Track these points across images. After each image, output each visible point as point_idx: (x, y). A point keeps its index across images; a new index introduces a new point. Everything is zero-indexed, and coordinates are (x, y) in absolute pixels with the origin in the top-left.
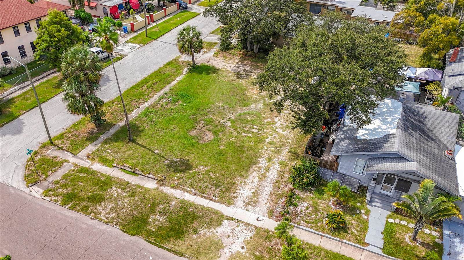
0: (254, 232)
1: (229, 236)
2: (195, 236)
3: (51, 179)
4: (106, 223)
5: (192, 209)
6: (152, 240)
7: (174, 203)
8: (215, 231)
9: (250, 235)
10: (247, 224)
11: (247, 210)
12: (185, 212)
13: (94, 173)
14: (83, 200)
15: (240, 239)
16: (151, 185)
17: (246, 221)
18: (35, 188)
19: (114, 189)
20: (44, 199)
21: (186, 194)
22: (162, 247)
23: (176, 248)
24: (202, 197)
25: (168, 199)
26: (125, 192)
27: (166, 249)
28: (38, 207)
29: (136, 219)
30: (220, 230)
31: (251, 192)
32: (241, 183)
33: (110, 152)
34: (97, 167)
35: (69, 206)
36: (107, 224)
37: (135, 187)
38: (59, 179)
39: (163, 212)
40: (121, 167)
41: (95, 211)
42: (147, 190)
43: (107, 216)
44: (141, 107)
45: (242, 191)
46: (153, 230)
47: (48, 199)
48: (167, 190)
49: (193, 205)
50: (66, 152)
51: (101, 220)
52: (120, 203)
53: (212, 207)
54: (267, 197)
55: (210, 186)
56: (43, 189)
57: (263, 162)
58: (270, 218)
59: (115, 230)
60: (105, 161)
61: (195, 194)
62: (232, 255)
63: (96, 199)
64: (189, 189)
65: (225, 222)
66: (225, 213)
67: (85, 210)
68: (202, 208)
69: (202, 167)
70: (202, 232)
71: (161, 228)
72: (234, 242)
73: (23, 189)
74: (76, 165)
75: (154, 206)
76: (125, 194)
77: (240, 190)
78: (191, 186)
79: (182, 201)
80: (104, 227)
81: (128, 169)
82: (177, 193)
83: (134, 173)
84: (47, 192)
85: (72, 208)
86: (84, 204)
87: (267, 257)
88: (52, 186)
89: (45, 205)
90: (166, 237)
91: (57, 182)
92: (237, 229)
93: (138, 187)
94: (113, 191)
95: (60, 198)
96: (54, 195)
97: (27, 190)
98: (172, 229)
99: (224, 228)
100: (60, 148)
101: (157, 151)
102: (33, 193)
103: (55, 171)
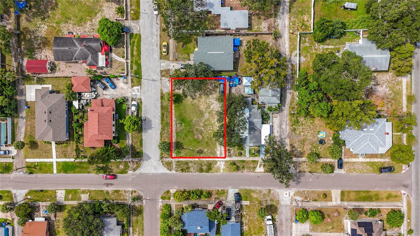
1: (220, 165)
2: (214, 168)
7: (205, 162)
9: (224, 163)
12: (209, 163)
13: (181, 161)
14: (185, 169)
23: (212, 172)
25: (203, 162)
26: (193, 163)
27: (210, 173)
29: (200, 169)
30: (218, 164)
31: (220, 152)
38: (175, 166)
39: (205, 165)
41: (190, 171)
42: (197, 161)
43: (194, 171)
46: (205, 170)
48: (201, 159)
49: (209, 161)
50: (169, 158)
52: (194, 167)
53: (213, 160)
56: (174, 170)
59: (198, 173)
63: (188, 168)
65: (218, 162)
66: (217, 160)
67: (188, 171)
69: (205, 149)
70: (215, 166)
71: (207, 169)
72: (222, 166)
74: (175, 161)
75: (201, 164)
77: (217, 152)
79: (207, 161)
80: (195, 173)
84: (176, 171)
85: (185, 172)
86: (187, 170)
87: (229, 166)
88: (176, 169)
89: (179, 174)
90: (209, 170)
91: (176, 168)
92: (221, 163)
93: (194, 161)
94: (190, 164)
95: (181, 171)
96: (179, 171)
97: (171, 172)
98: (209, 168)
99: (218, 163)
100: (166, 158)
101: (191, 149)
102: (173, 172)
103: (172, 165)
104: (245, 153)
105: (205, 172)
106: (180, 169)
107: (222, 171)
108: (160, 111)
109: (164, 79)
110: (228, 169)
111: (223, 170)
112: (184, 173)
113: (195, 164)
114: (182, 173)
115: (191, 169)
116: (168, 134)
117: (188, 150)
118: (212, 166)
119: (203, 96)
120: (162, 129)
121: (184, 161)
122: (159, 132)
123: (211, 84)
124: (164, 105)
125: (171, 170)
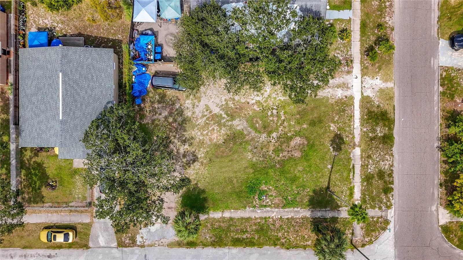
0: (365, 77)
1: (373, 89)
2: (382, 105)
3: (380, 214)
4: (393, 156)
5: (365, 117)
6: (392, 126)
7: (365, 129)
8: (373, 97)
9: (367, 78)
10: (362, 83)
11: (353, 86)
12: (368, 119)
14: (385, 182)
15: (372, 82)
16: (357, 151)
17: (361, 83)
18: (389, 218)
19: (369, 170)
21: (355, 126)
22: (394, 118)
23: (392, 111)
24: (354, 116)
25: (364, 135)
26: (369, 162)
27: (394, 115)
28: (400, 201)
29: (385, 142)
30: (371, 95)
31: (338, 90)
32: (333, 99)
33: (343, 197)
34: (357, 195)
35: (392, 186)
37: (363, 159)
38: (377, 209)
39: (374, 131)
41: (389, 169)
42: (362, 151)
43: (389, 160)
44: (279, 217)
45: (340, 95)
46: (387, 129)
47: (393, 202)
48: (357, 140)
49: (362, 119)
51: (393, 161)
52: (378, 159)
53: (358, 106)
54: (337, 79)
55: (346, 115)
56: (388, 212)
58: (353, 72)
59: (396, 148)
60: (351, 194)
61: (353, 121)
62: (383, 82)
63: (381, 174)
64: (352, 127)
65: (365, 94)
66: (360, 97)
67: (390, 175)
68: (361, 111)
69: (332, 128)
70: (377, 103)
71: (385, 125)
72: (375, 84)
73: (393, 223)
75: (372, 139)
76: (370, 161)
77: (339, 97)
78: (350, 126)
79: (362, 125)
80: (396, 156)
81: (352, 174)
82: (357, 133)
83: (354, 167)
84: (389, 207)
85: (392, 183)
86: (387, 179)
87: (377, 65)
88: (384, 208)
89: (397, 200)
90: (388, 119)
91: (380, 208)
92: (366, 86)
93: (362, 157)
94: (371, 169)
95: (390, 195)
96: (389, 201)
97: (392, 220)
98: (383, 119)
99: (369, 93)
100: (353, 234)
101: (329, 166)
102: (393, 214)
103: (373, 217)
104: (342, 20)
105: (391, 129)
106: (383, 196)
107: (390, 85)
108: (226, 250)
109: (142, 237)
110: (384, 67)
111: (386, 81)
112: (396, 186)
113: (369, 157)
114: (395, 192)
115: (385, 166)
116: (289, 228)
117: (333, 177)
118: (376, 110)
119: (187, 135)
120: (275, 245)
121: (362, 186)
122: (283, 251)
123: (154, 111)
124: (211, 238)
125: (387, 222)
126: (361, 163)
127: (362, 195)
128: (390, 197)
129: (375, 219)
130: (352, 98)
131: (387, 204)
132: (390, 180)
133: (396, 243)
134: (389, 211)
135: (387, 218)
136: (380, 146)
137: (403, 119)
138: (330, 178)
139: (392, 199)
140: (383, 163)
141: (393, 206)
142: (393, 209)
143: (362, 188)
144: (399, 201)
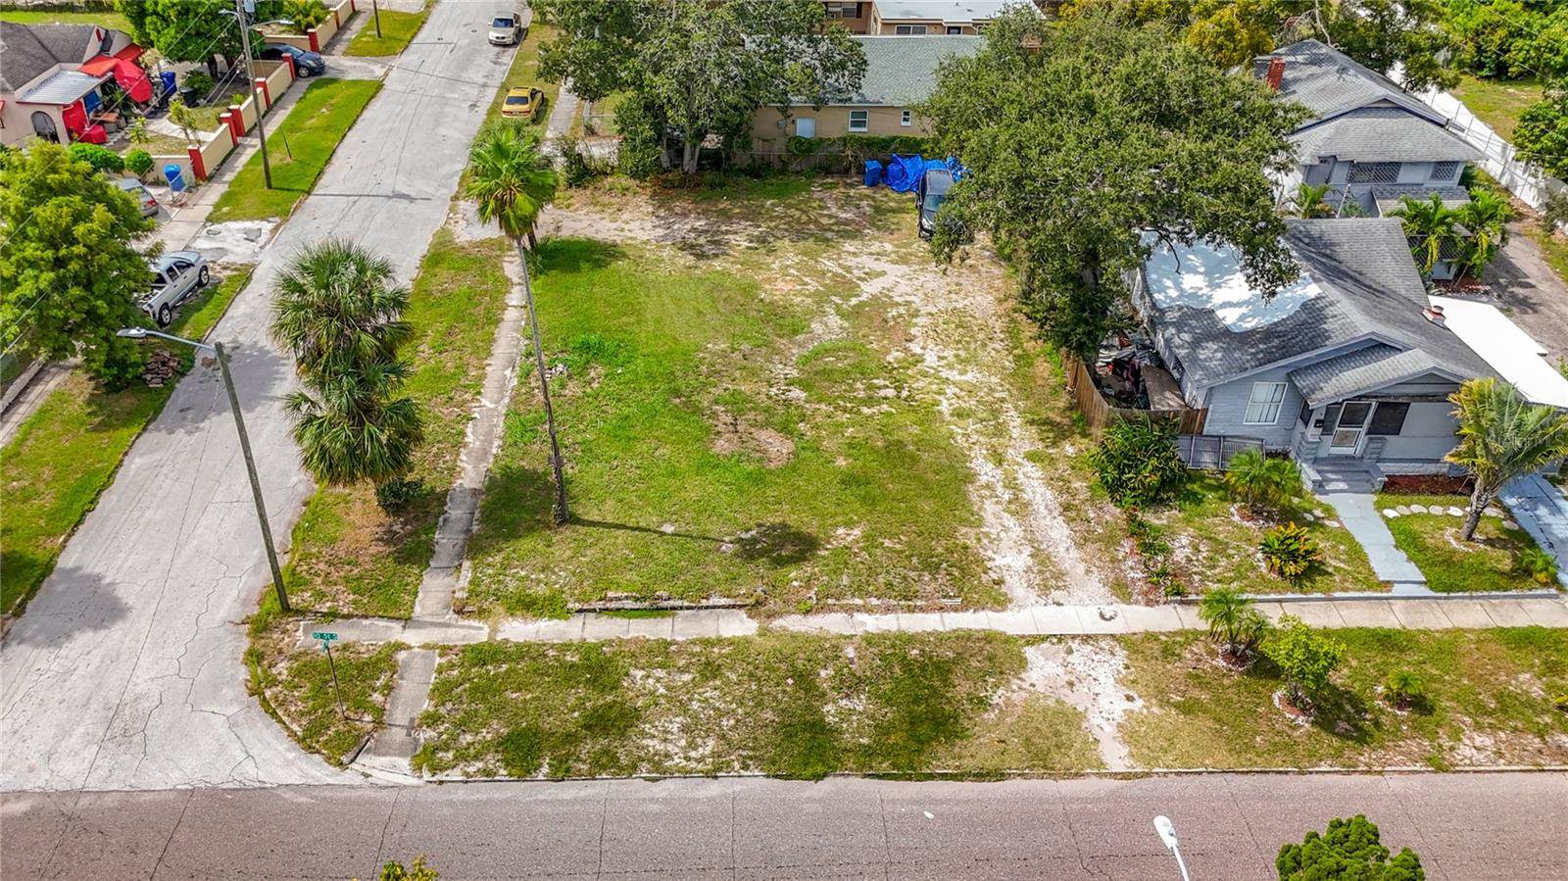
0: (1121, 654)
1: (1071, 684)
2: (991, 716)
3: (400, 715)
4: (712, 775)
5: (915, 652)
6: (885, 767)
7: (850, 652)
8: (1026, 685)
9: (1118, 662)
10: (1087, 639)
11: (1059, 604)
12: (906, 665)
13: (526, 653)
14: (570, 738)
15: (1102, 680)
16: (739, 626)
17: (1081, 632)
18: (368, 761)
19: (639, 674)
20: (441, 782)
21: (859, 617)
22: (931, 777)
23: (969, 764)
24: (911, 610)
25: (825, 649)
26: (682, 671)
27: (944, 777)
28: (447, 811)
29: (788, 730)
30: (1034, 677)
31: (1024, 556)
32: (979, 540)
33: (523, 573)
34: (518, 630)
35: (545, 769)
36: (716, 777)
37: (697, 649)
38: (427, 706)
39: (850, 684)
40: (600, 605)
41: (642, 754)
42: (740, 645)
43: (693, 754)
44: (476, 415)
45: (999, 561)
46: (865, 741)
47: (456, 775)
48: (794, 623)
49: (911, 639)
50: (365, 622)
51: (686, 774)
52: (696, 706)
53: (964, 626)
54: (1074, 553)
55: (913, 574)
56: (402, 755)
57: (986, 470)
58: (1130, 604)
59: (755, 785)
60: (528, 606)
61: (888, 610)
62: (1119, 725)
63: (613, 722)
64: (858, 601)
65: (1031, 653)
66: (1011, 631)
67: (606, 764)
68: (940, 638)
69: (841, 531)
70: (995, 700)
71: (883, 729)
72: (1097, 695)
73: (330, 781)
74: (445, 650)
75: (805, 680)
76: (687, 677)
77: (991, 559)
78: (859, 590)
79: (870, 640)
80: (713, 789)
81: (629, 604)
82: (833, 623)
83: (658, 611)
84: (427, 759)
85: (562, 772)
86: (587, 748)
87: (1204, 697)
88: (426, 735)
89: (458, 796)
90: (921, 744)
91: (432, 720)
92: (1073, 659)
93: (707, 643)
94: (642, 682)
95: (491, 760)
96: (463, 757)
97: (350, 777)
98: (914, 721)
99: (1042, 670)
100: (328, 616)
101: (668, 528)
102: (381, 777)
103: (389, 689)
104: (1355, 556)
105: (870, 761)
106: (498, 728)
107: (1116, 756)
110: (1205, 723)
111: (1129, 733)
112: (540, 789)
113: (711, 671)
114: (509, 792)
115: (662, 739)
117: (621, 538)
118: (962, 688)
121: (565, 646)
125: (346, 747)
126: (679, 639)
127: (517, 645)
128: (480, 765)
129: (377, 697)
130: (1000, 602)
131: (446, 748)
132: (579, 760)
133: (213, 794)
134: (404, 763)
135: (368, 751)
136: (769, 715)
137: (929, 815)
138: (618, 527)
139: (471, 770)
140: (675, 728)
141: (427, 776)
142: (412, 781)
143: (552, 646)
144: (450, 803)
